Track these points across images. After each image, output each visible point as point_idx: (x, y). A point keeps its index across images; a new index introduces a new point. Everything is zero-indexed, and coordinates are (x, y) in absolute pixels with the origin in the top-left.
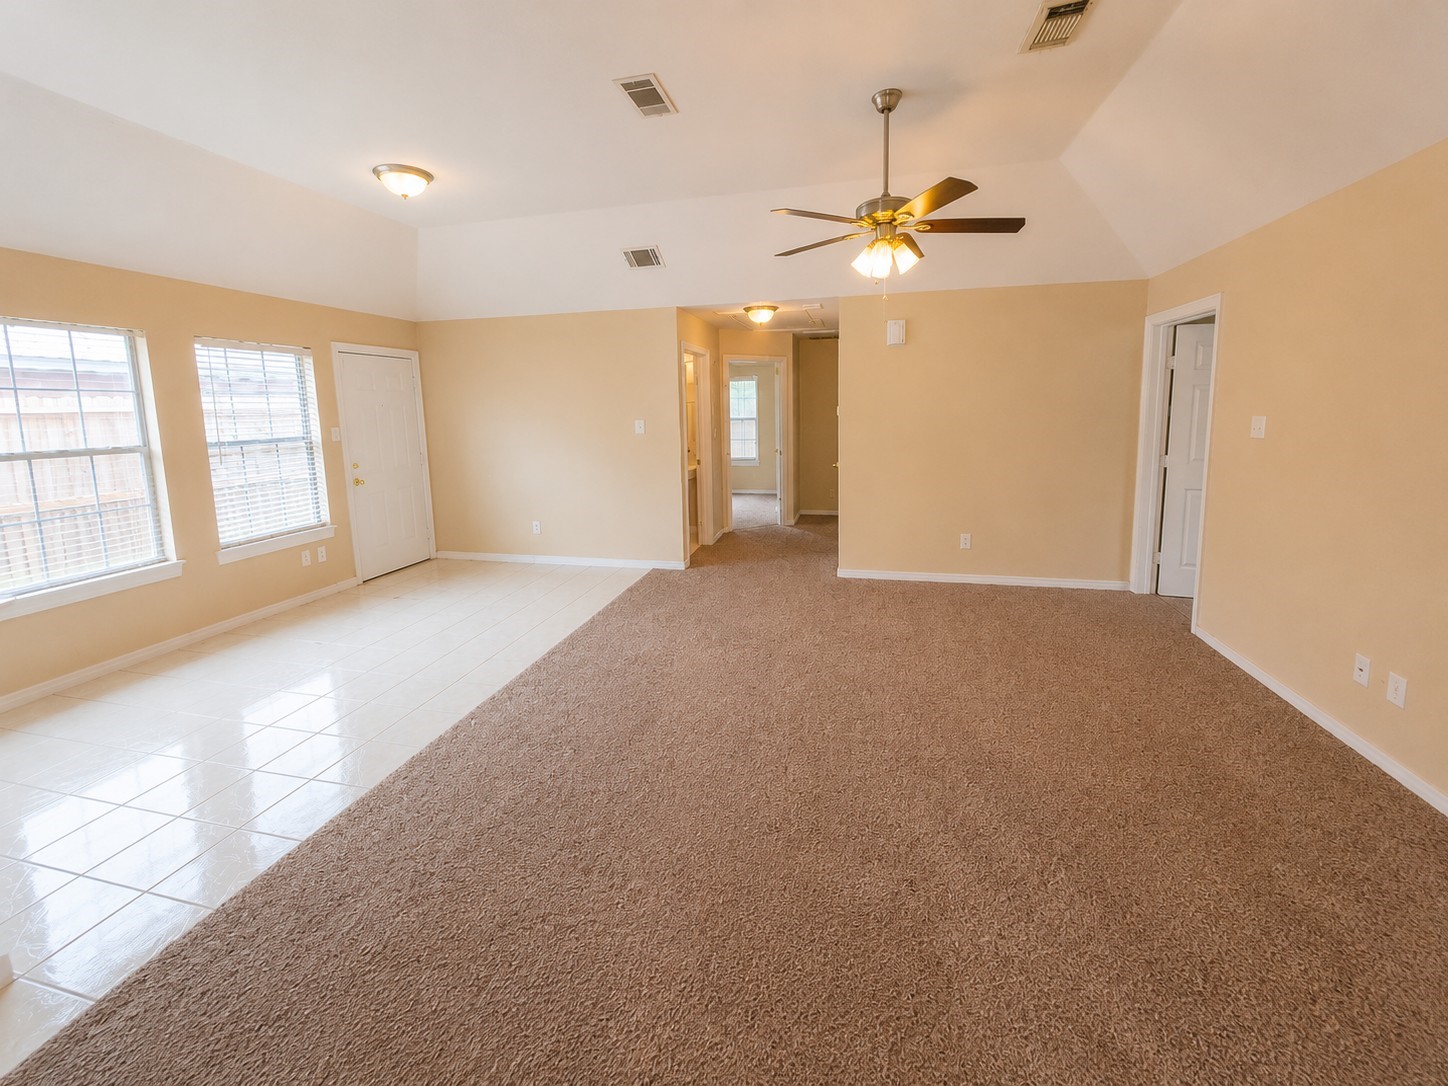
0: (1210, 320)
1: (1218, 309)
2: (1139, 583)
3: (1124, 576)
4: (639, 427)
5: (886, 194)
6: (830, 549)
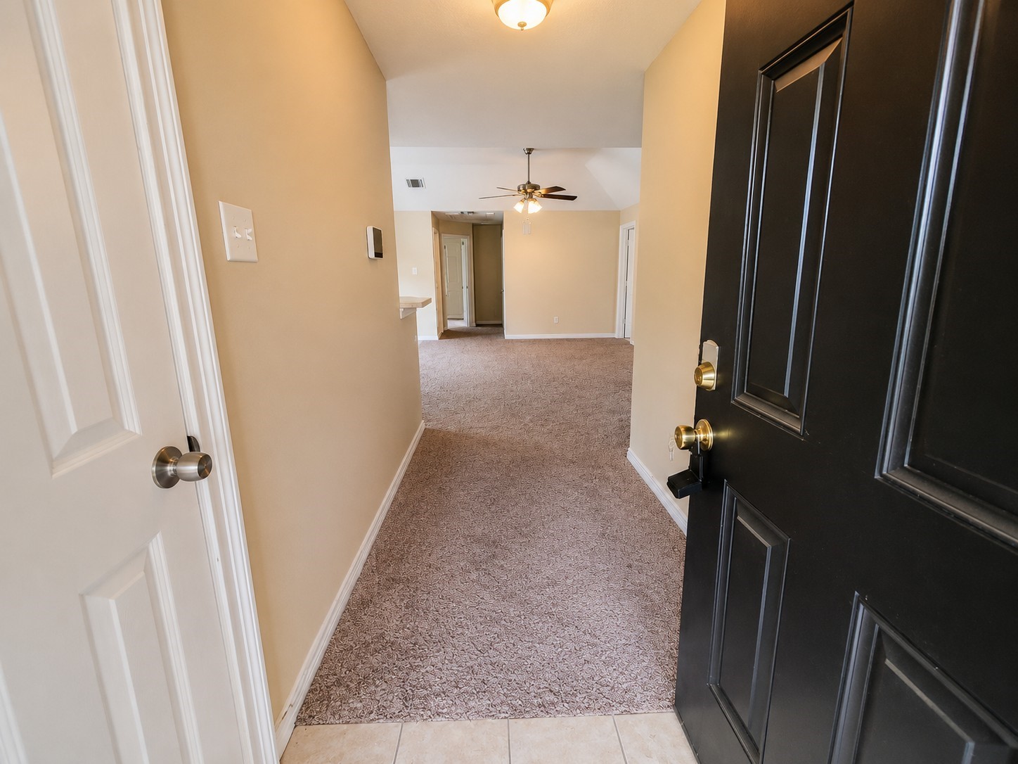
2: (618, 335)
3: (613, 332)
4: (414, 271)
5: (529, 182)
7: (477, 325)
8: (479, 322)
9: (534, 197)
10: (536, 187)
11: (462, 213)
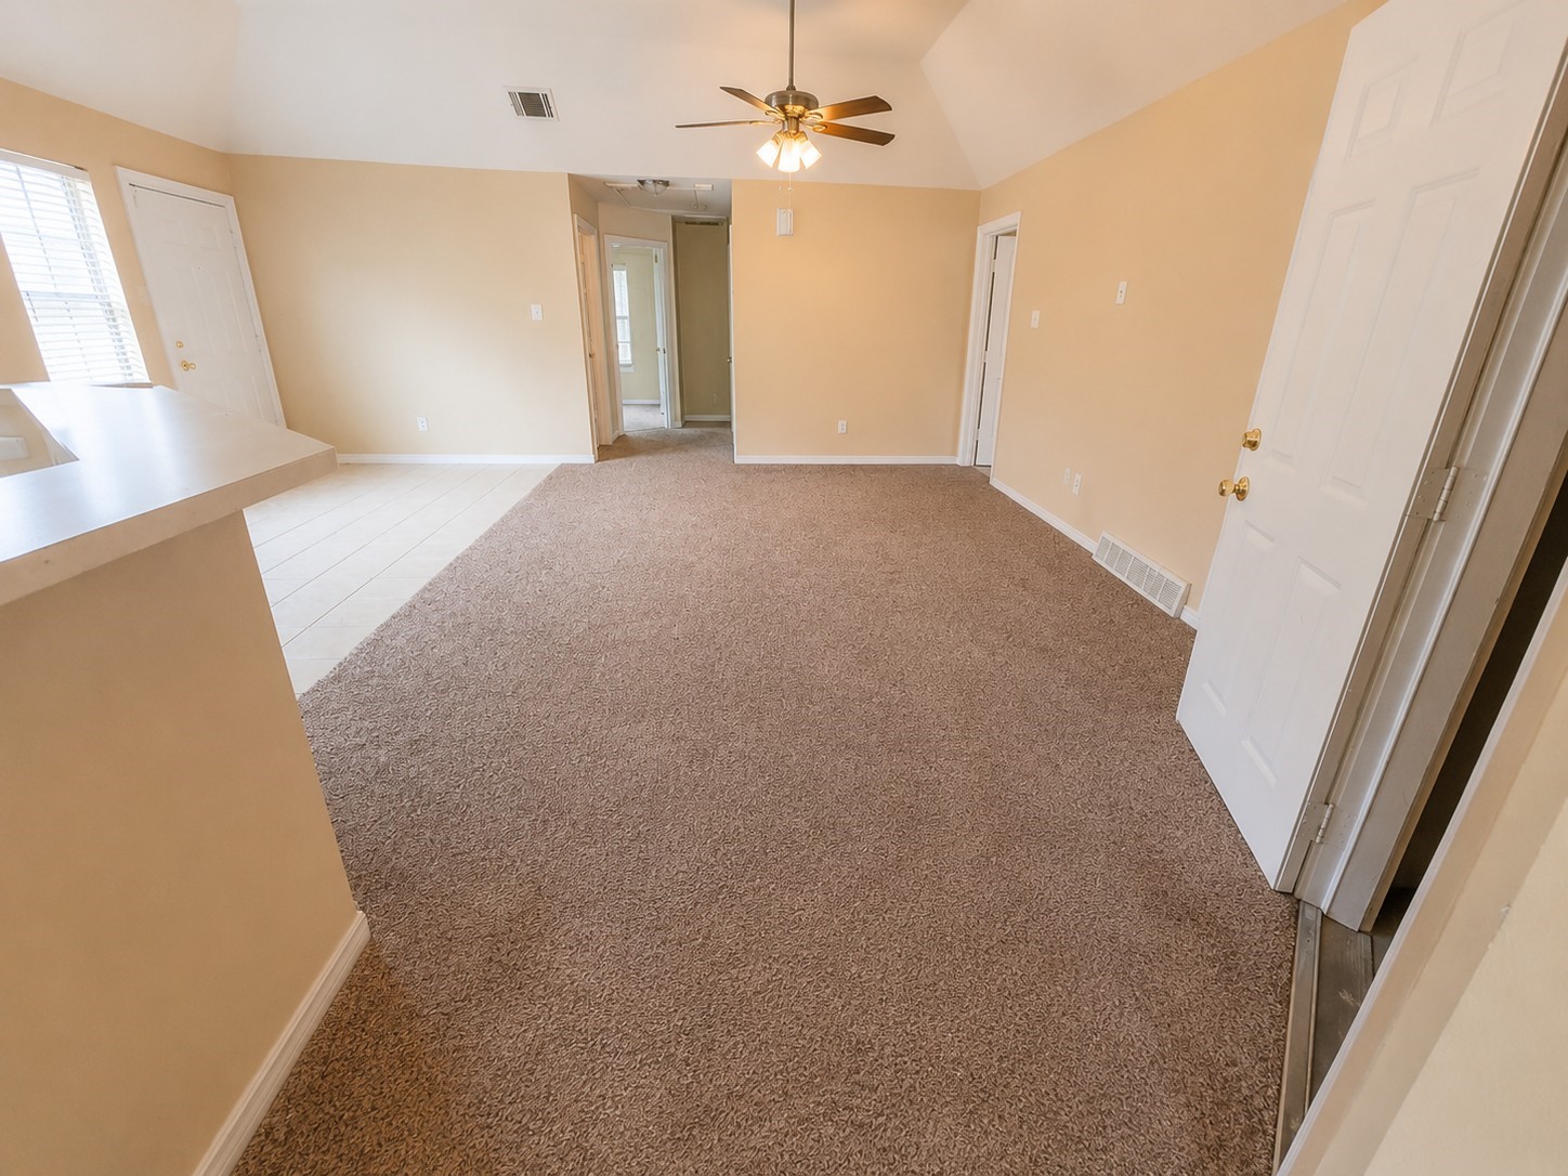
0: (1013, 234)
1: (1018, 228)
2: (962, 459)
3: (954, 453)
4: (536, 312)
5: (791, 87)
6: (728, 443)
7: (685, 424)
8: (688, 418)
9: (802, 128)
10: (809, 102)
11: (642, 182)
